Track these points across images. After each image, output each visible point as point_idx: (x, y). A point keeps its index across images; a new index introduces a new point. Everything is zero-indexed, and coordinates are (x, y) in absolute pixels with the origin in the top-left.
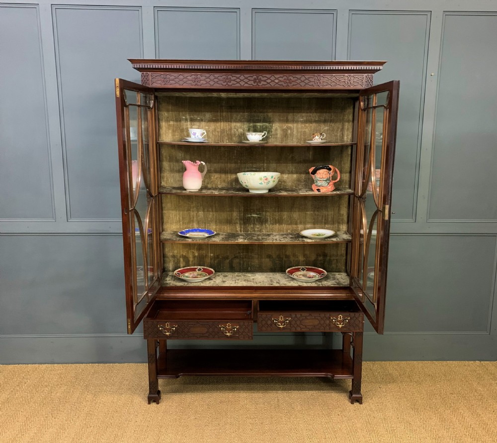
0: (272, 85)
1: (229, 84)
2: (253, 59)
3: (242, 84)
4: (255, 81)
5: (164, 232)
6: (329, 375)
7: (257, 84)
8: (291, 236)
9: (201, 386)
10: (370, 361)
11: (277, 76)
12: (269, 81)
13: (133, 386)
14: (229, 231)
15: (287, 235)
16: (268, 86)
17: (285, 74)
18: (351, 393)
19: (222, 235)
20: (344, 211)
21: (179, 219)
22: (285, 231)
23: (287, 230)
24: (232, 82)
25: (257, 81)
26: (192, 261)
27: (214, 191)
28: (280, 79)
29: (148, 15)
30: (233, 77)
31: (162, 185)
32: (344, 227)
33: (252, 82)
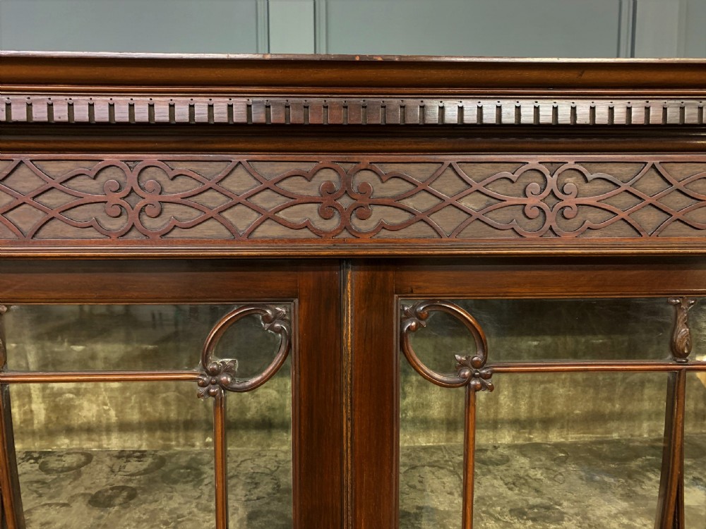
0: (447, 230)
1: (148, 222)
3: (242, 226)
4: (327, 202)
7: (346, 227)
12: (420, 203)
16: (415, 238)
24: (173, 212)
25: (345, 202)
33: (310, 213)
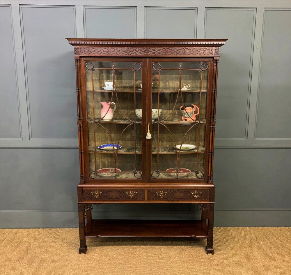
0: (156, 54)
1: (129, 53)
2: (145, 38)
3: (137, 54)
4: (145, 51)
5: (89, 146)
6: (193, 236)
7: (147, 54)
8: (169, 149)
9: (113, 243)
10: (219, 227)
11: (159, 49)
12: (154, 52)
13: (70, 243)
14: (130, 146)
15: (167, 148)
16: (153, 55)
17: (164, 48)
18: (207, 247)
19: (126, 148)
20: (202, 133)
21: (99, 138)
22: (165, 145)
23: (166, 145)
24: (131, 52)
25: (147, 52)
26: (107, 165)
27: (120, 121)
28: (161, 50)
29: (79, 11)
30: (132, 49)
31: (88, 117)
32: (202, 143)
33: (143, 53)
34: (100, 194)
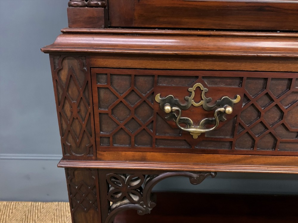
34: (229, 109)
